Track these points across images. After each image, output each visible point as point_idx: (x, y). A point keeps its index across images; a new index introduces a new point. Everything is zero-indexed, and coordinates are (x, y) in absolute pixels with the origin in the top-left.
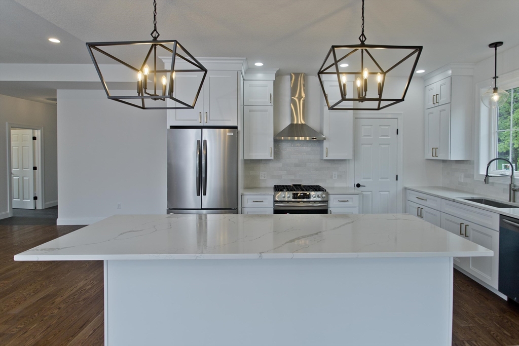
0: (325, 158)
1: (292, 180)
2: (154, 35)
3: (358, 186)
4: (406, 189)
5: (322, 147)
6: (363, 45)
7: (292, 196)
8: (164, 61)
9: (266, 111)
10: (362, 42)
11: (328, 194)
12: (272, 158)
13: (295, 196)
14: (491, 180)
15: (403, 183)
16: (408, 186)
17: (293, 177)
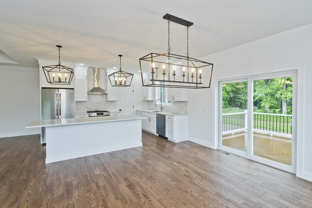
0: (108, 100)
1: (95, 109)
2: (59, 63)
3: (120, 110)
4: (136, 110)
5: (107, 96)
6: (121, 71)
7: (96, 114)
8: (38, 60)
9: (84, 82)
11: (110, 113)
12: (87, 100)
13: (97, 114)
14: (157, 105)
15: (136, 108)
16: (137, 110)
17: (95, 108)
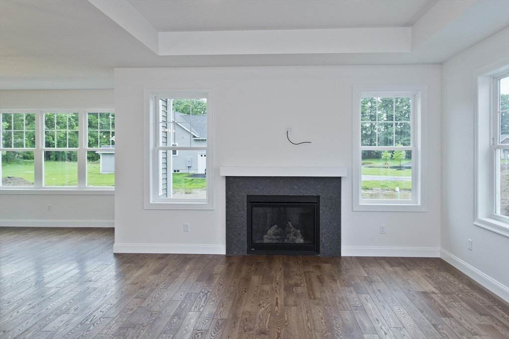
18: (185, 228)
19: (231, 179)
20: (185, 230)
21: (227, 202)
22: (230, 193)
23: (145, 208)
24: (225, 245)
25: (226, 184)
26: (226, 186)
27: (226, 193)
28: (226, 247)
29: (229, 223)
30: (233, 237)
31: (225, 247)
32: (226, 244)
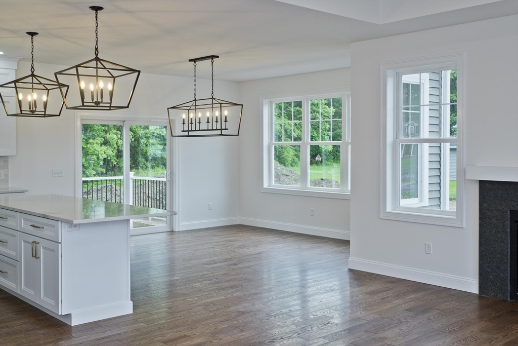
10: (33, 72)
18: (427, 248)
19: (487, 185)
20: (427, 252)
21: (480, 218)
22: (485, 205)
23: (381, 217)
24: (478, 280)
25: (480, 192)
26: (480, 195)
27: (480, 204)
28: (480, 284)
29: (483, 249)
30: (489, 270)
31: (478, 283)
32: (480, 279)
